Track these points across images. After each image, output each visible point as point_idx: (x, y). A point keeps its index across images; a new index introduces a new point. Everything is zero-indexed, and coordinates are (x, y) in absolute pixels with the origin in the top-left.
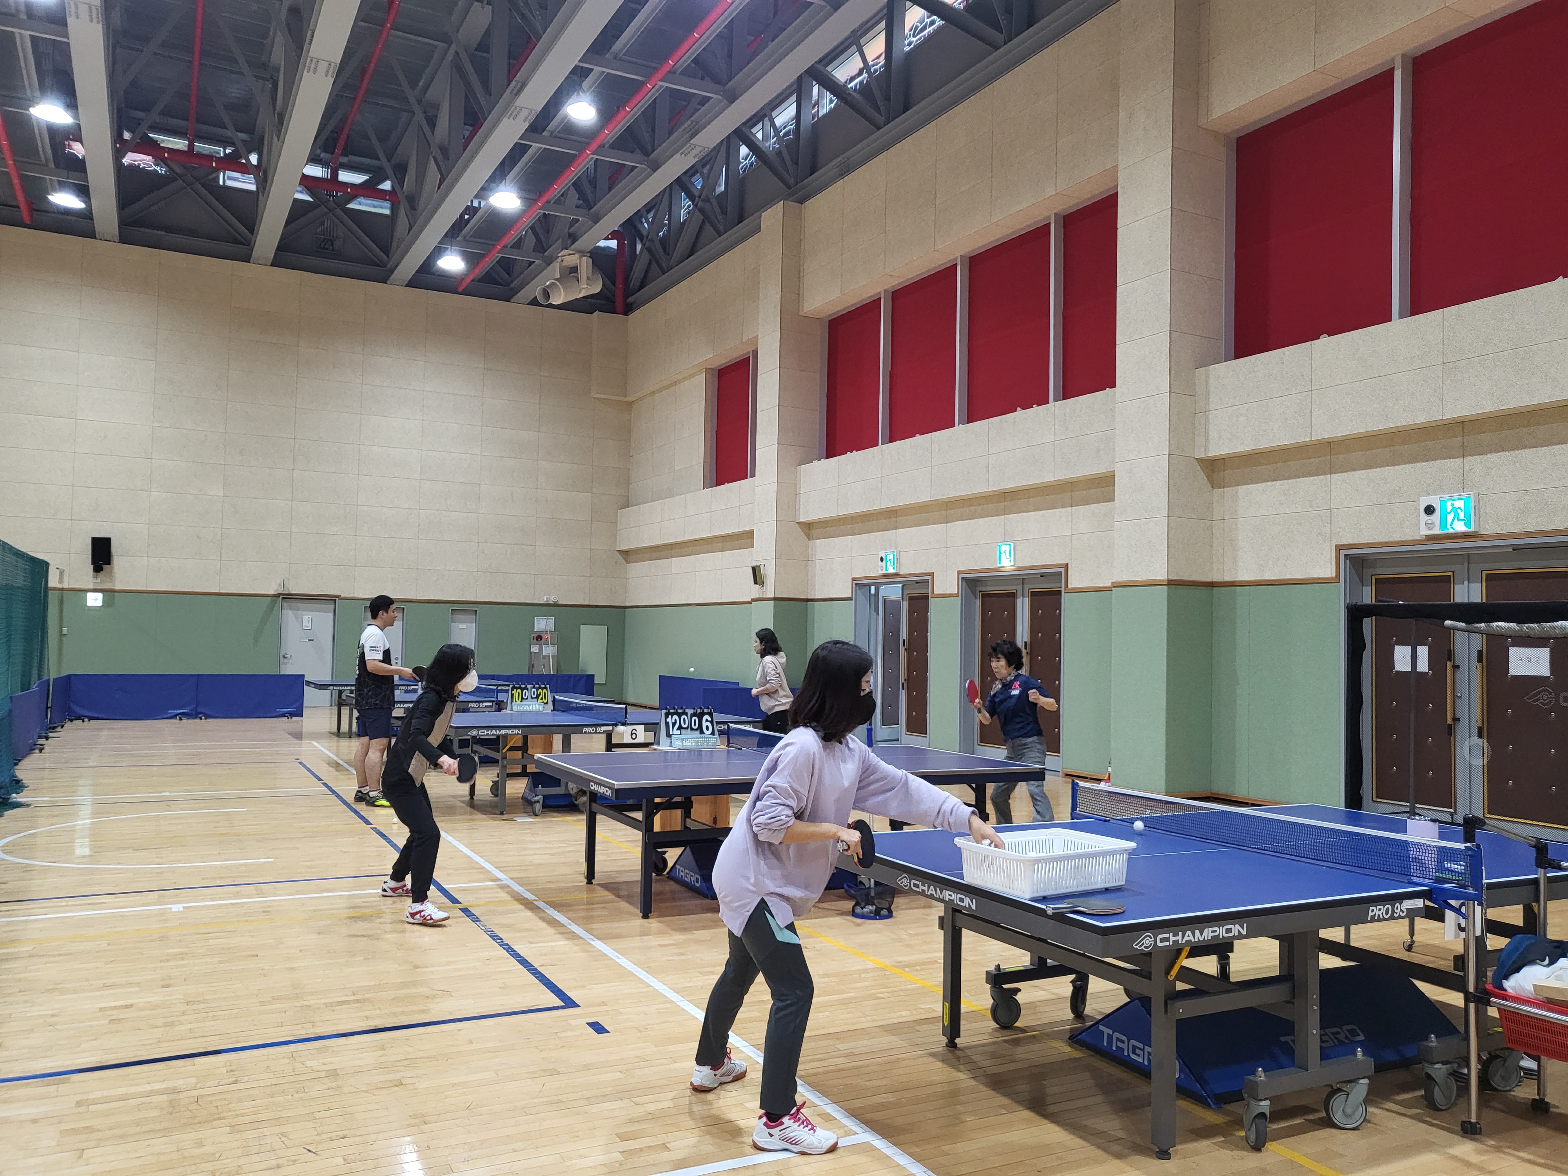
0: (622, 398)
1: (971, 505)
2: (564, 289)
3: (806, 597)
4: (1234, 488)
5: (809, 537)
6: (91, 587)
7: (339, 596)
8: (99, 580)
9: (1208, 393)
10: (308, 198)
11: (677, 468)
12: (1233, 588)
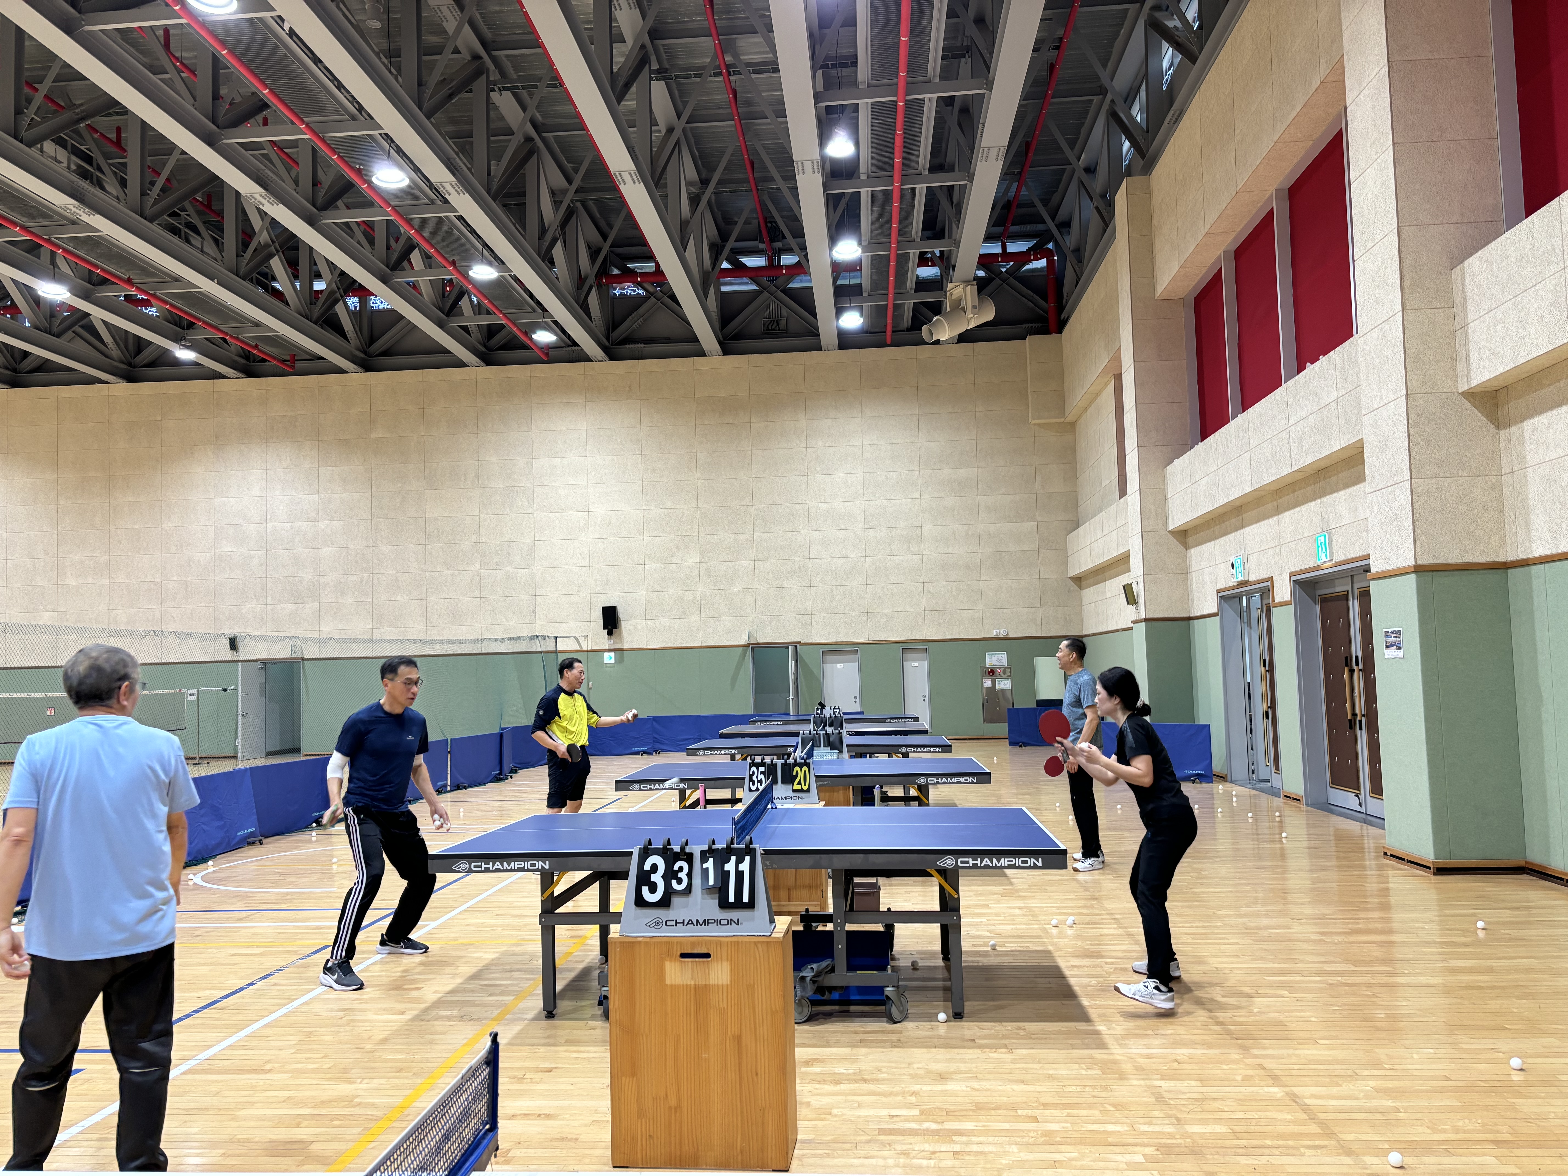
0: (1063, 420)
1: (1294, 491)
2: (948, 324)
3: (1187, 616)
4: (1520, 425)
5: (1186, 546)
6: (607, 648)
7: (799, 643)
8: (612, 642)
9: (1465, 299)
10: (754, 287)
11: (1103, 485)
12: (1527, 568)
